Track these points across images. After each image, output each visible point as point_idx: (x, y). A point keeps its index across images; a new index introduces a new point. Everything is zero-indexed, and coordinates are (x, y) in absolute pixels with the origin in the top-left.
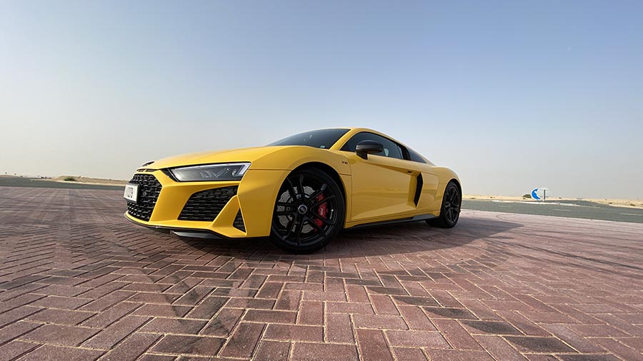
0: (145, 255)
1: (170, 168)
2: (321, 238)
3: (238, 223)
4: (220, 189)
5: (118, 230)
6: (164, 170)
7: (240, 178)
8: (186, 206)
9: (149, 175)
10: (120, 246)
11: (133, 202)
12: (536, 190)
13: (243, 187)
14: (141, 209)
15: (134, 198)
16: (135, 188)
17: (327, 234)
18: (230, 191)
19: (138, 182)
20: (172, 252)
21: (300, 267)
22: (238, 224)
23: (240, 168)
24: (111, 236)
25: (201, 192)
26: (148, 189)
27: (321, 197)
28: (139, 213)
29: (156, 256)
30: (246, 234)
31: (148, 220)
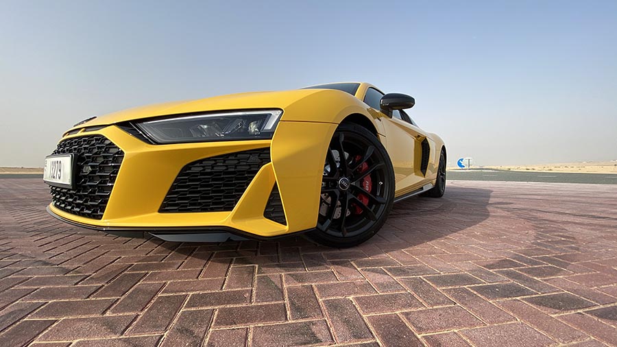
0: (97, 279)
1: (136, 122)
2: (372, 223)
3: (274, 210)
4: (236, 154)
5: (39, 232)
6: (123, 125)
7: (268, 135)
8: (173, 187)
9: (93, 136)
10: (45, 263)
11: (62, 187)
12: (462, 160)
13: (278, 149)
14: (81, 197)
15: (65, 178)
16: (66, 161)
17: (377, 216)
18: (254, 159)
19: (70, 151)
20: (147, 267)
21: (373, 271)
22: (273, 212)
23: (264, 118)
24: (27, 245)
25: (201, 161)
26: (94, 160)
27: (365, 166)
28: (78, 205)
29: (120, 280)
30: (287, 228)
31: (99, 218)
